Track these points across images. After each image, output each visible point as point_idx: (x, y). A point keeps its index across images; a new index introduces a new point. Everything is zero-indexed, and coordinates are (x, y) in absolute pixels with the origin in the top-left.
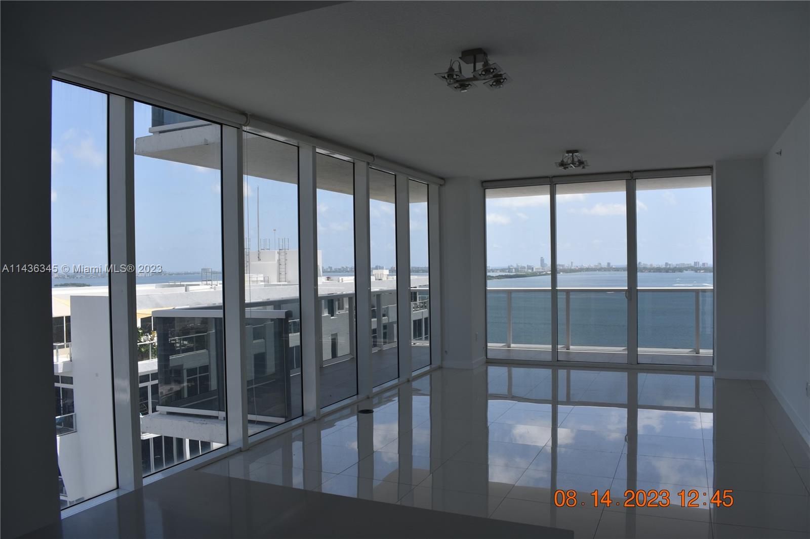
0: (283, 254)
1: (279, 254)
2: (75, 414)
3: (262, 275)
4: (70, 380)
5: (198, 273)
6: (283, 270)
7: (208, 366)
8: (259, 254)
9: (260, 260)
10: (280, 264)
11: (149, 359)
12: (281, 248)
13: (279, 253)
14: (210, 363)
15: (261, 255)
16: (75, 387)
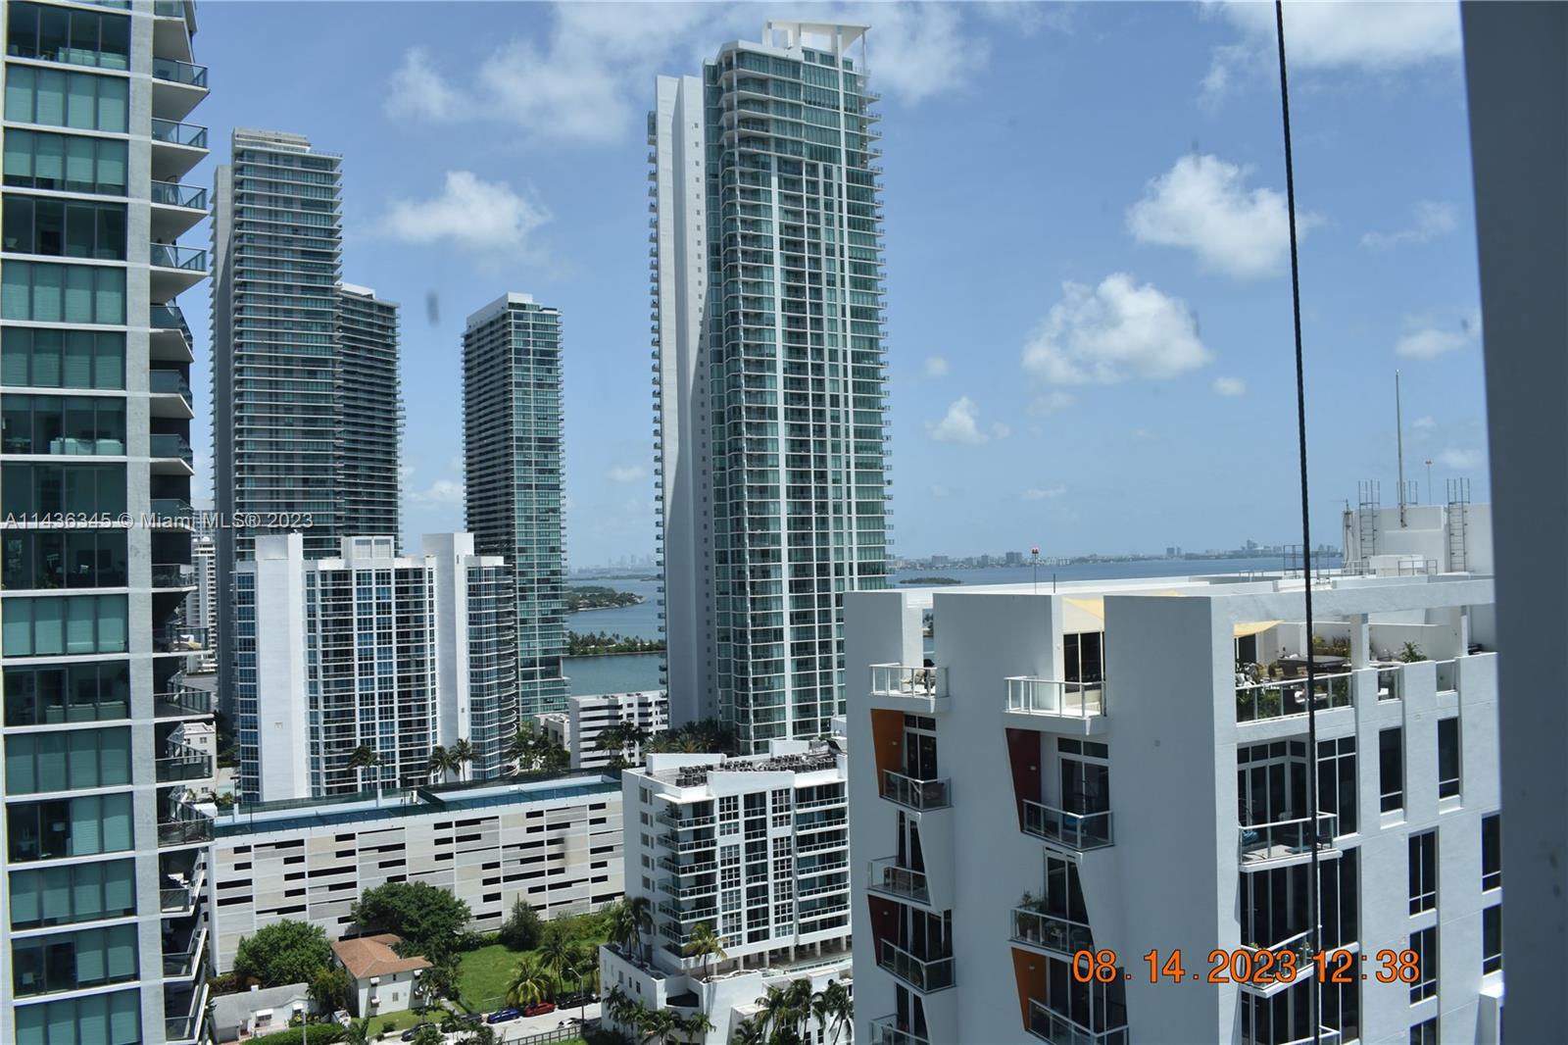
0: (1457, 512)
1: (1449, 513)
2: (1112, 814)
3: (1420, 557)
4: (1101, 750)
5: (1159, 559)
6: (1458, 547)
7: (1354, 737)
8: (1402, 514)
9: (1404, 525)
10: (1452, 534)
11: (1253, 719)
12: (1451, 501)
13: (1449, 511)
14: (1357, 732)
15: (1407, 515)
16: (1113, 763)
